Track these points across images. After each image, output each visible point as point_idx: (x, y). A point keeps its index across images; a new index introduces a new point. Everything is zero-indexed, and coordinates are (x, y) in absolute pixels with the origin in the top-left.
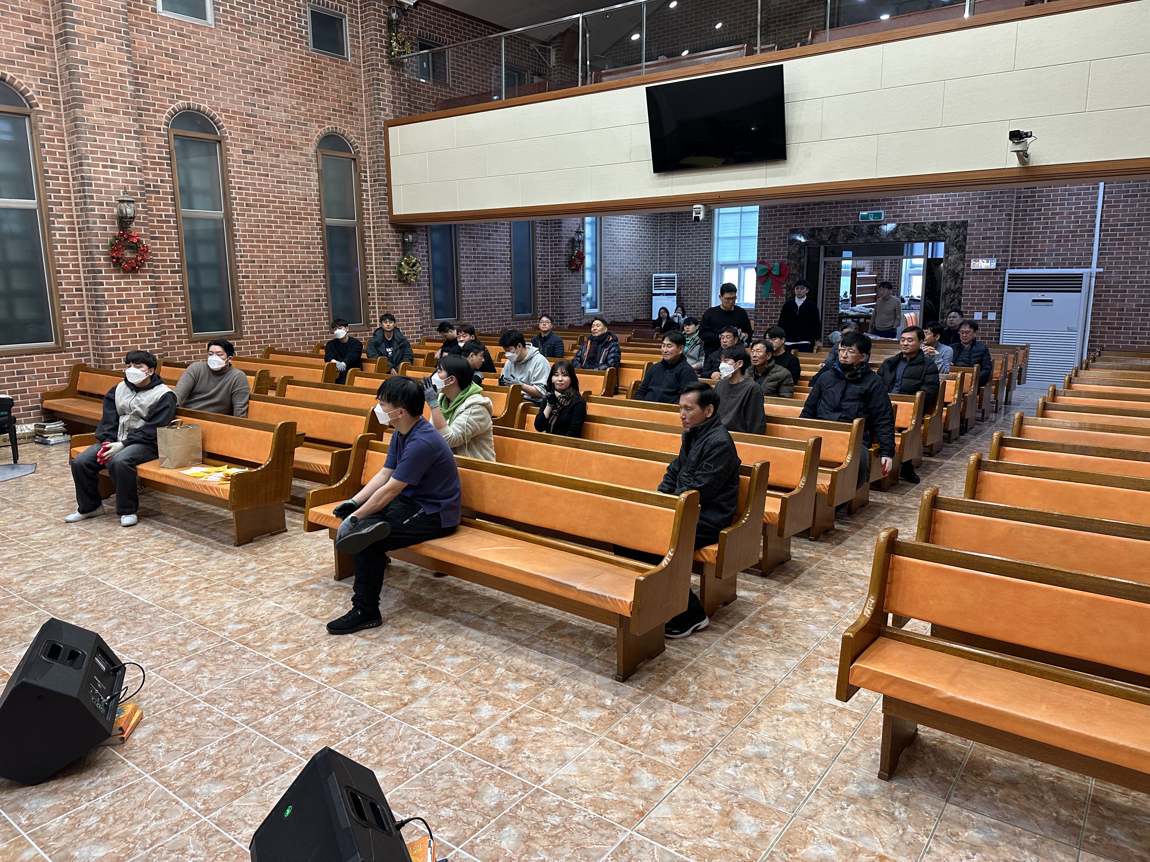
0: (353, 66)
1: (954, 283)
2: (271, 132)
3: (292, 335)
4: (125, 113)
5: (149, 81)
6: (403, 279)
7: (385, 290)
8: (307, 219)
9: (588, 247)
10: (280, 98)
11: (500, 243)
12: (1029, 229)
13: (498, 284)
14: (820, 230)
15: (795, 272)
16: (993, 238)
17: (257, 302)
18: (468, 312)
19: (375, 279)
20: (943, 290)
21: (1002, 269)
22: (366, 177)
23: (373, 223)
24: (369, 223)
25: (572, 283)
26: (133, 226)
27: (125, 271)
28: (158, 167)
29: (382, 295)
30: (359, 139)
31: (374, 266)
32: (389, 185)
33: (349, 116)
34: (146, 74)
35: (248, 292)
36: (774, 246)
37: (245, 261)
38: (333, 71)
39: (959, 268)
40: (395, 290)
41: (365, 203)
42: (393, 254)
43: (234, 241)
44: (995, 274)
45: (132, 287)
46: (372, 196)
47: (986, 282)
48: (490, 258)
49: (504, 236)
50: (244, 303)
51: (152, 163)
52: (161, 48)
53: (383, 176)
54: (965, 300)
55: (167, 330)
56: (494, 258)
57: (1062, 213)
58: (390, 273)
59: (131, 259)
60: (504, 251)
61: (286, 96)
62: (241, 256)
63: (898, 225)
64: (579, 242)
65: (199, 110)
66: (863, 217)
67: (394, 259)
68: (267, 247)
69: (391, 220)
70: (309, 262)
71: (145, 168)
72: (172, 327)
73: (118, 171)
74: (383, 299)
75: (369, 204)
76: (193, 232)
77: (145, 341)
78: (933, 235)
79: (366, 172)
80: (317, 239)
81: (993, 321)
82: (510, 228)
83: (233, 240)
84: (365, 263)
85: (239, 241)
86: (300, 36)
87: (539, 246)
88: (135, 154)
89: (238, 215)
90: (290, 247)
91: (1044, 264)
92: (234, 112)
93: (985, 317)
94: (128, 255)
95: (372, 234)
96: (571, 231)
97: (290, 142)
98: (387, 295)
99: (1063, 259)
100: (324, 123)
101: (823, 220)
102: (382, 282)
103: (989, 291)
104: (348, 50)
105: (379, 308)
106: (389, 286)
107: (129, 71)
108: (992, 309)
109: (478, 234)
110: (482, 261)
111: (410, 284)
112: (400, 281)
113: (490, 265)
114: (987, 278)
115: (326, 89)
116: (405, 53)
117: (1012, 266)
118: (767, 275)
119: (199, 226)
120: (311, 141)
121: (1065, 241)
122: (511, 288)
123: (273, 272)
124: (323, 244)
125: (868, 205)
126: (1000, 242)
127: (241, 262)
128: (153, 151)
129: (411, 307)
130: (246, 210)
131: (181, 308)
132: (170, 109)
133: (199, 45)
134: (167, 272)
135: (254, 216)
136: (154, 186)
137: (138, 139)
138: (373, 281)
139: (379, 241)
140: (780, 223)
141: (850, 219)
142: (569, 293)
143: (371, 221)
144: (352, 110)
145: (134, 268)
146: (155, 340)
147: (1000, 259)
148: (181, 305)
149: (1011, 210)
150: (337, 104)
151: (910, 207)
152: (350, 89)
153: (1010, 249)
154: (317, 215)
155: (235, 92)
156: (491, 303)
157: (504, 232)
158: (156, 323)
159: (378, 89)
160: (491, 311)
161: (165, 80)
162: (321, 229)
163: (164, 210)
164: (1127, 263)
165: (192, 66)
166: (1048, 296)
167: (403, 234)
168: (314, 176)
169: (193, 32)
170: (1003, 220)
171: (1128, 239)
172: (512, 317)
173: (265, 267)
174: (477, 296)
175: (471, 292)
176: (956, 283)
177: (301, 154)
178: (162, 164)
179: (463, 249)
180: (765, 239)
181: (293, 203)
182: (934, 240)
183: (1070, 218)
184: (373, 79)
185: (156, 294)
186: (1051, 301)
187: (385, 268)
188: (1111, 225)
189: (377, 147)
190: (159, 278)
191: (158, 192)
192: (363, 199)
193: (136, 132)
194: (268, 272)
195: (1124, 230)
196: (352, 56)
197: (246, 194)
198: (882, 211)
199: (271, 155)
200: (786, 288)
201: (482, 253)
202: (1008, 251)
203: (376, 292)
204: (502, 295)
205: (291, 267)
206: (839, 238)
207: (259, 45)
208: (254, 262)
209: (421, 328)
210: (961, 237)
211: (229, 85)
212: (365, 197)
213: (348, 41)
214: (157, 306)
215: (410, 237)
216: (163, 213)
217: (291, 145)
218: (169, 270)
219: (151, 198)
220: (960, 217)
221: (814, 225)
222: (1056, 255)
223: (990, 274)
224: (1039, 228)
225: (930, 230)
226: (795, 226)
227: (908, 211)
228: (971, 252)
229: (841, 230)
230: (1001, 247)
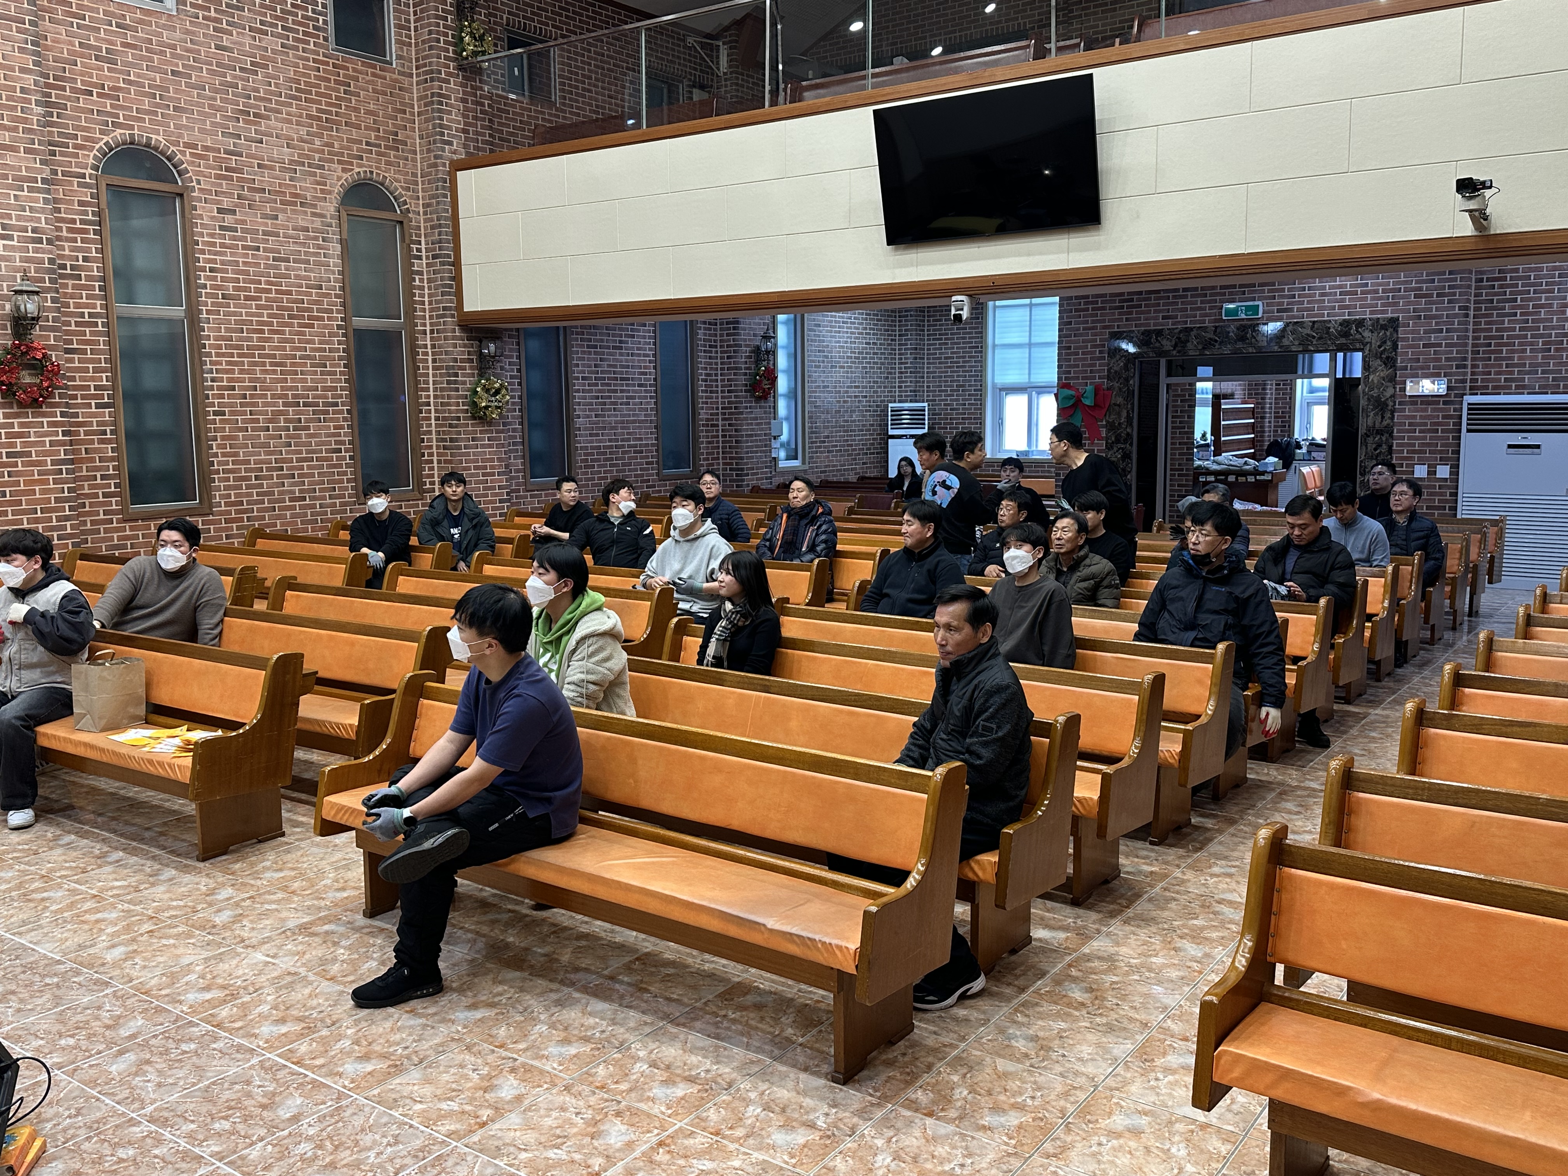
0: (400, 73)
1: (1379, 418)
2: (265, 179)
3: (294, 508)
4: (27, 151)
5: (68, 99)
6: (478, 415)
7: (449, 433)
8: (322, 319)
9: (782, 361)
10: (280, 125)
11: (639, 355)
12: (1498, 330)
13: (634, 422)
14: (1159, 333)
15: (1120, 400)
16: (1440, 345)
17: (236, 454)
18: (586, 467)
19: (433, 415)
20: (1362, 431)
21: (1456, 396)
22: (419, 250)
23: (431, 324)
24: (424, 325)
25: (756, 419)
26: (37, 331)
27: (21, 405)
28: (79, 237)
29: (445, 440)
30: (408, 189)
31: (431, 393)
32: (457, 264)
33: (392, 153)
34: (64, 89)
35: (223, 438)
36: (1085, 359)
37: (219, 388)
38: (367, 82)
39: (1388, 394)
40: (465, 433)
41: (417, 292)
42: (464, 375)
43: (201, 355)
44: (1445, 403)
45: (32, 430)
46: (430, 281)
47: (1433, 417)
48: (622, 379)
49: (646, 343)
50: (216, 455)
51: (70, 230)
52: (89, 47)
53: (447, 249)
54: (1398, 445)
55: (87, 502)
56: (628, 379)
58: (458, 404)
59: (31, 385)
60: (645, 367)
61: (290, 122)
62: (213, 380)
63: (1287, 325)
64: (768, 352)
65: (148, 145)
66: (1229, 312)
67: (464, 383)
68: (255, 364)
69: (460, 321)
70: (325, 389)
71: (59, 238)
72: (96, 496)
73: (15, 243)
74: (445, 448)
75: (425, 295)
76: (134, 340)
77: (50, 519)
78: (1343, 340)
79: (420, 243)
80: (338, 350)
81: (1446, 480)
82: (654, 331)
83: (200, 353)
84: (417, 389)
85: (209, 355)
86: (315, 28)
87: (702, 359)
88: (43, 217)
89: (208, 312)
90: (293, 365)
91: (1524, 387)
92: (206, 148)
93: (1432, 472)
94: (27, 378)
95: (429, 343)
96: (755, 335)
97: (296, 195)
98: (452, 440)
99: (1554, 379)
100: (352, 164)
101: (1164, 318)
102: (444, 419)
103: (1437, 431)
104: (393, 49)
105: (439, 462)
106: (456, 426)
107: (36, 83)
108: (1444, 461)
109: (602, 341)
110: (609, 385)
111: (490, 423)
112: (474, 418)
113: (622, 391)
114: (1433, 410)
115: (356, 110)
116: (483, 53)
117: (1474, 391)
118: (1074, 406)
119: (144, 330)
120: (330, 192)
121: (1557, 350)
122: (656, 427)
123: (266, 404)
124: (348, 358)
125: (1236, 293)
126: (1452, 352)
127: (212, 388)
128: (72, 212)
129: (492, 460)
130: (221, 305)
131: (111, 465)
132: (101, 144)
133: (150, 41)
134: (89, 406)
135: (234, 314)
136: (73, 268)
137: (48, 191)
138: (429, 419)
139: (441, 353)
140: (1093, 322)
141: (1206, 315)
142: (751, 436)
143: (428, 322)
144: (396, 144)
145: (36, 400)
146: (67, 518)
147: (1453, 379)
148: (112, 459)
149: (1469, 301)
150: (373, 134)
151: (1305, 296)
152: (395, 110)
153: (1469, 363)
154: (338, 312)
155: (206, 115)
156: (624, 453)
157: (644, 337)
158: (70, 490)
159: (440, 111)
160: (624, 465)
161: (95, 98)
162: (344, 335)
163: (87, 306)
165: (138, 76)
166: (1532, 439)
167: (480, 341)
168: (335, 249)
169: (141, 22)
170: (1456, 316)
172: (658, 474)
173: (252, 396)
174: (600, 441)
175: (591, 435)
176: (1383, 417)
177: (314, 214)
178: (86, 231)
179: (577, 365)
180: (1069, 347)
181: (299, 293)
182: (1346, 349)
184: (433, 95)
185: (71, 443)
186: (1538, 447)
187: (449, 397)
189: (438, 203)
190: (76, 415)
191: (79, 277)
192: (415, 287)
193: (44, 181)
194: (256, 405)
196: (399, 57)
197: (223, 279)
198: (1260, 303)
199: (265, 216)
200: (1106, 426)
201: (610, 372)
202: (1465, 366)
203: (434, 436)
204: (641, 439)
205: (295, 396)
206: (1189, 345)
207: (248, 41)
208: (233, 388)
209: (508, 494)
210: (1389, 343)
211: (198, 104)
212: (417, 283)
213: (392, 34)
214: (72, 461)
215: (492, 346)
216: (86, 311)
217: (298, 201)
218: (93, 402)
219: (66, 286)
220: (1386, 312)
221: (1149, 325)
222: (1543, 372)
223: (1438, 403)
224: (1514, 329)
225: (1339, 332)
226: (1118, 327)
227: (1302, 303)
228: (1406, 368)
229: (1193, 333)
230: (1454, 359)
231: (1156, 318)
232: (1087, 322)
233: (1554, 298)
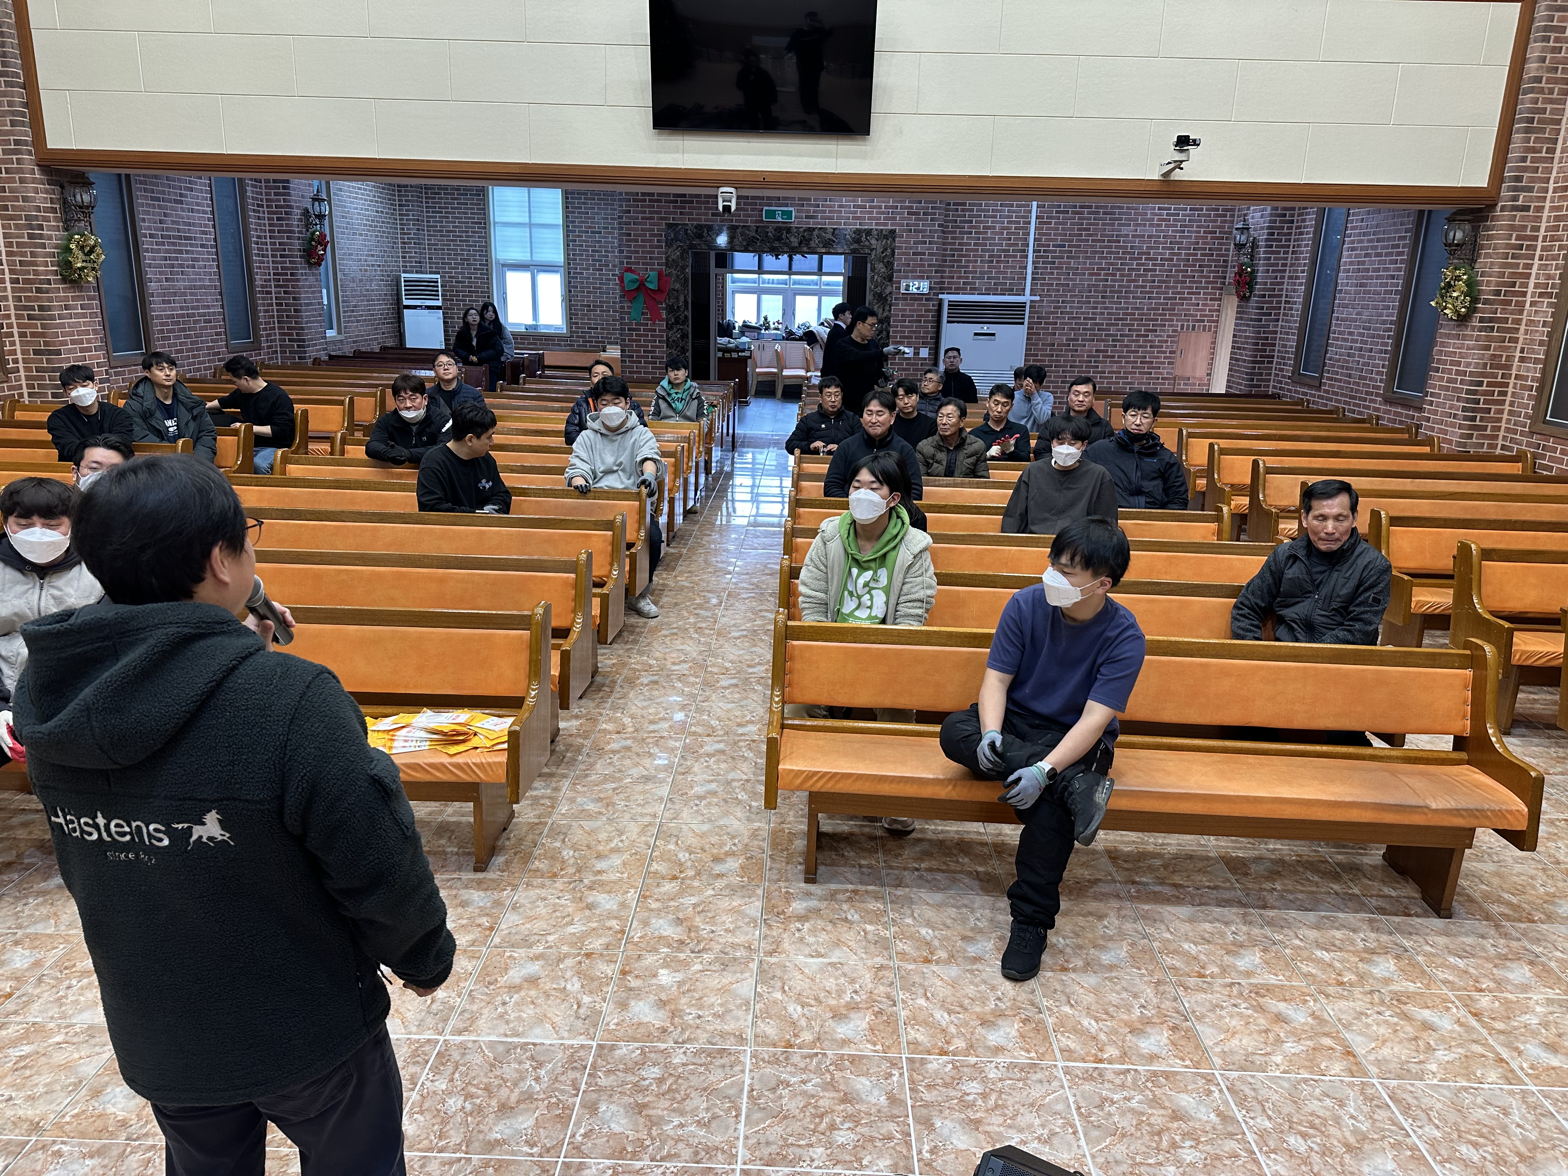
12: (960, 244)
14: (710, 228)
15: (677, 286)
16: (924, 254)
21: (934, 294)
36: (645, 246)
39: (887, 292)
44: (927, 300)
47: (918, 310)
54: (894, 332)
57: (994, 228)
60: (204, 226)
66: (767, 215)
78: (856, 246)
81: (925, 358)
82: (211, 192)
91: (975, 289)
93: (917, 353)
96: (305, 198)
99: (995, 284)
103: (921, 321)
108: (925, 344)
114: (918, 305)
117: (951, 291)
118: (637, 289)
121: (998, 262)
126: (932, 260)
140: (652, 214)
141: (748, 216)
147: (932, 280)
151: (827, 207)
157: (199, 192)
164: (1058, 291)
166: (985, 329)
171: (1060, 263)
172: (227, 346)
174: (173, 309)
175: (164, 302)
176: (884, 309)
180: (629, 235)
183: (1002, 233)
186: (994, 335)
188: (1044, 246)
195: (1055, 252)
198: (792, 209)
200: (666, 309)
202: (940, 271)
204: (207, 307)
210: (889, 250)
220: (886, 224)
221: (700, 220)
222: (989, 278)
223: (921, 299)
224: (970, 244)
225: (853, 239)
226: (674, 219)
227: (825, 212)
228: (900, 271)
229: (738, 231)
230: (934, 266)
231: (706, 214)
232: (645, 212)
233: (996, 222)
